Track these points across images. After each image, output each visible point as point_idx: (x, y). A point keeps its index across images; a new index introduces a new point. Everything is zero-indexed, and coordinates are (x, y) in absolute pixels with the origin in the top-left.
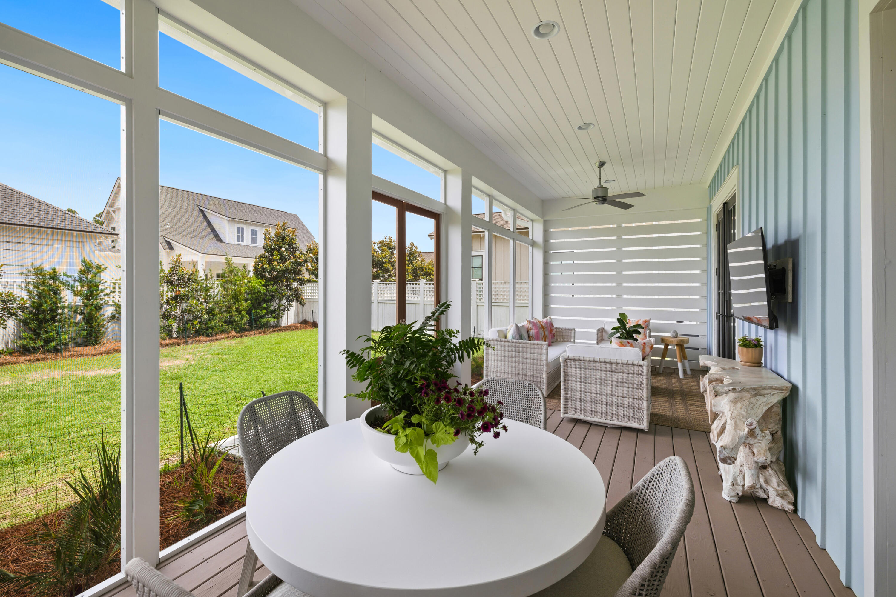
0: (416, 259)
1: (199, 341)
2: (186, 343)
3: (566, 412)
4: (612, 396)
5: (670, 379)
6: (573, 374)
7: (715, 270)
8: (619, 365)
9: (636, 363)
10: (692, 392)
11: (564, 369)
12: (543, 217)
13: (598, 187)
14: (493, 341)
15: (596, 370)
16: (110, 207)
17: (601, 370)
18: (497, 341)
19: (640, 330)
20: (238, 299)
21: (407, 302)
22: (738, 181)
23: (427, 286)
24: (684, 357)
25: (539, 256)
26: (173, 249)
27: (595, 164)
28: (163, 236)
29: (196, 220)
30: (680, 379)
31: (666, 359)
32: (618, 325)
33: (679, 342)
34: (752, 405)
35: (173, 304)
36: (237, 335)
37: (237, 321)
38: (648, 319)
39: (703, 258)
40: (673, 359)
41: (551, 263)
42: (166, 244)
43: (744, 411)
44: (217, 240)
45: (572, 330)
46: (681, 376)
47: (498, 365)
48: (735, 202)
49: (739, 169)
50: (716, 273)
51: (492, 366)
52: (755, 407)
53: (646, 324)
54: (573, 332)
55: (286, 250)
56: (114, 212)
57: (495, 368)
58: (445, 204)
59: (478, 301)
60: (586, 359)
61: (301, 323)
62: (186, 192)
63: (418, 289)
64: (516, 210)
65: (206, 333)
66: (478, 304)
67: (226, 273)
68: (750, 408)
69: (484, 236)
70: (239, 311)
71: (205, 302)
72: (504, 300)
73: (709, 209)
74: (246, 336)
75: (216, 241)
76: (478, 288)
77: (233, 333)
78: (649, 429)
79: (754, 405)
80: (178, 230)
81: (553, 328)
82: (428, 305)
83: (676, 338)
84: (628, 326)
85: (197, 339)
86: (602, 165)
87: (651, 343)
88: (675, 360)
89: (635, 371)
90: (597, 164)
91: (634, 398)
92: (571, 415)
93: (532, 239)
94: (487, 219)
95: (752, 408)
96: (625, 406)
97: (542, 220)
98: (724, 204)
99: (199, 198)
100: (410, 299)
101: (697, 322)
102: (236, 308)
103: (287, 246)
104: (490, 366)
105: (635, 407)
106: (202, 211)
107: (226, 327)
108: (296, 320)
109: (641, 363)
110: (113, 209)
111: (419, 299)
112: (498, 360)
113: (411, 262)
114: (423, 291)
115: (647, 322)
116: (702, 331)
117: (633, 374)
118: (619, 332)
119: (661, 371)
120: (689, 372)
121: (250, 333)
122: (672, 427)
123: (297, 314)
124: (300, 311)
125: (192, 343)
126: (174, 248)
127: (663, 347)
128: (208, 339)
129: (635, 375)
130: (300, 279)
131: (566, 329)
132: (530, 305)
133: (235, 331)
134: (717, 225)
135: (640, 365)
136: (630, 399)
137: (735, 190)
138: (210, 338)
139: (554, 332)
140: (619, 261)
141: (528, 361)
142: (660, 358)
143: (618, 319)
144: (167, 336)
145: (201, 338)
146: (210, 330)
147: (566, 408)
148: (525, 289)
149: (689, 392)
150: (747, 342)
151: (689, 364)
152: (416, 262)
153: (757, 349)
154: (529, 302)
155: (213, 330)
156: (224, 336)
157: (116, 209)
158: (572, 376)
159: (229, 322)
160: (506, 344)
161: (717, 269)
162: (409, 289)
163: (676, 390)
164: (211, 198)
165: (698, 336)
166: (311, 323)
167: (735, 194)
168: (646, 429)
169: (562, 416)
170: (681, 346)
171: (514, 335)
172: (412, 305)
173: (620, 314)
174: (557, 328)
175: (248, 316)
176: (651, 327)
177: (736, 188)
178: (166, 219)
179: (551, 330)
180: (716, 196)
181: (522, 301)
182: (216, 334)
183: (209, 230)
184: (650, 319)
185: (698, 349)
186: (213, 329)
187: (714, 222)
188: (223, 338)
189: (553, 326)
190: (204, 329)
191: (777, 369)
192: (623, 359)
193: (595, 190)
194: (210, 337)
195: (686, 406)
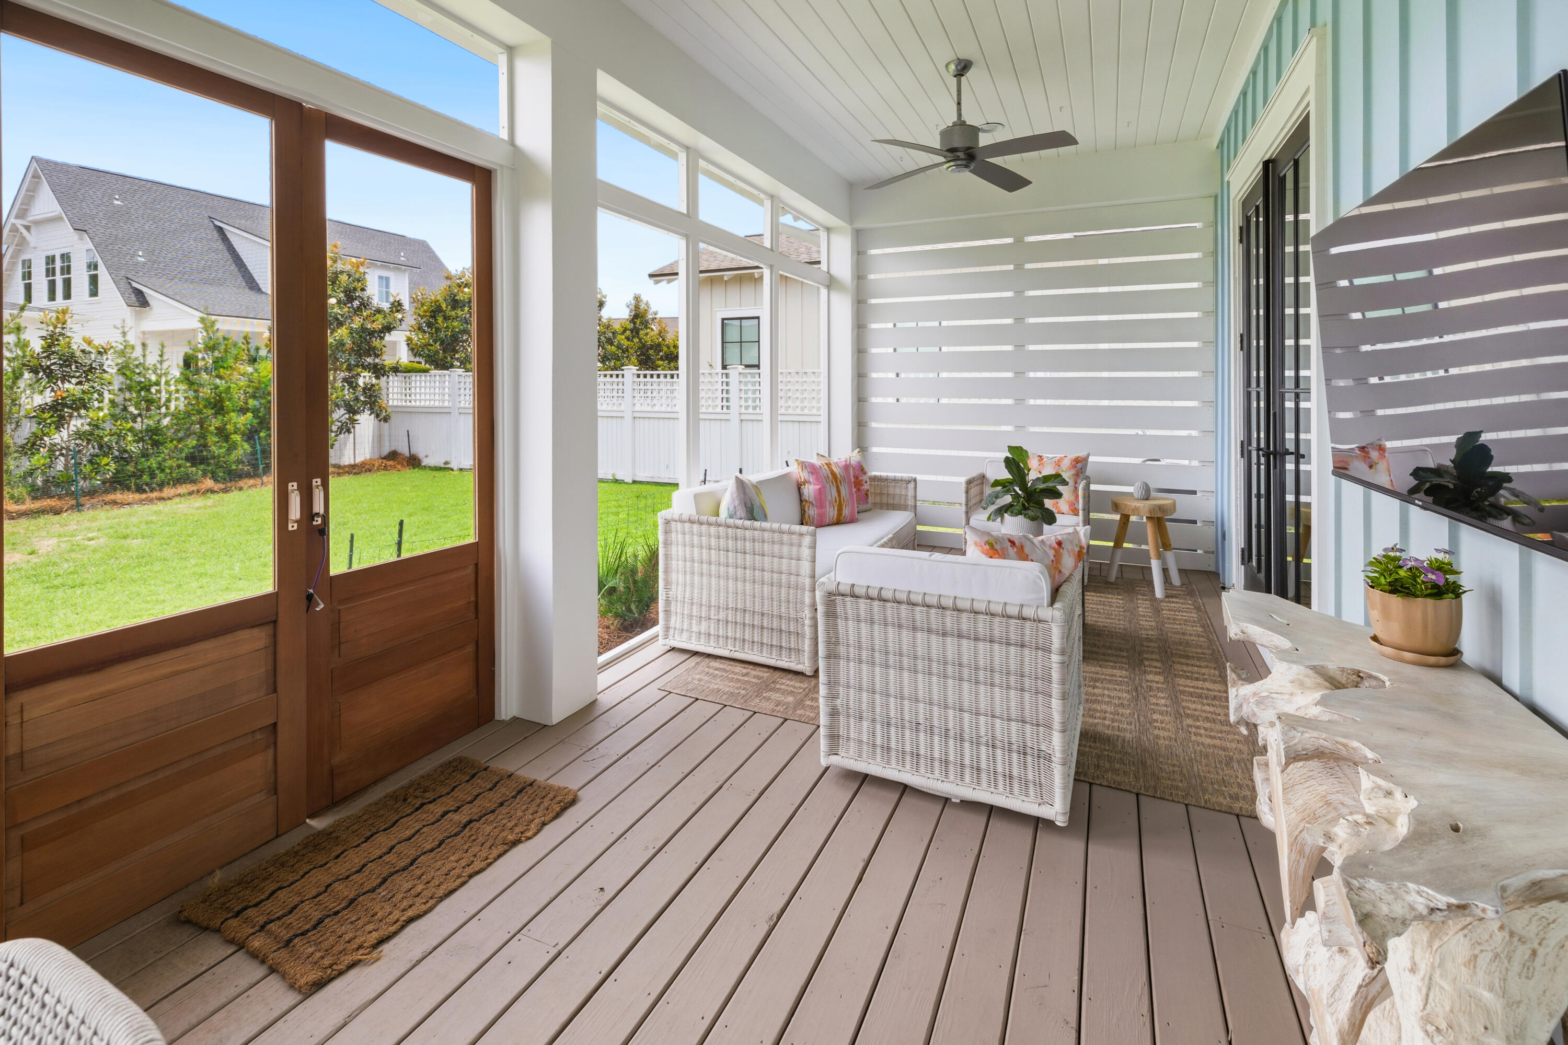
0: (646, 327)
1: (114, 503)
2: (78, 507)
3: (833, 750)
4: (961, 710)
5: (1132, 601)
6: (852, 639)
7: (1239, 339)
8: (981, 616)
9: (1028, 612)
10: (1187, 644)
11: (827, 625)
12: (851, 222)
13: (955, 124)
14: (683, 522)
15: (915, 629)
16: (17, 217)
17: (929, 631)
18: (691, 522)
19: (1060, 488)
20: (222, 408)
21: (599, 414)
22: (1320, 75)
23: (638, 380)
24: (1165, 544)
25: (843, 307)
26: (149, 305)
27: (947, 66)
28: (127, 278)
29: (206, 248)
30: (1156, 599)
31: (1125, 545)
32: (1005, 475)
33: (1153, 509)
34: (1522, 952)
35: (46, 419)
36: (217, 487)
37: (219, 456)
38: (1082, 454)
39: (1207, 313)
40: (1140, 544)
41: (874, 326)
42: (133, 296)
43: (1491, 989)
44: (251, 288)
45: (909, 482)
46: (1159, 592)
47: (692, 585)
48: (1308, 139)
49: (1321, 39)
50: (1239, 346)
51: (680, 588)
52: (1539, 961)
53: (1079, 465)
54: (911, 485)
55: (339, 302)
56: (28, 228)
57: (687, 595)
58: (512, 141)
59: (743, 410)
60: (887, 594)
61: (384, 458)
62: (186, 191)
63: (620, 386)
64: (778, 198)
65: (136, 484)
66: (743, 417)
67: (196, 350)
68: (1516, 967)
69: (761, 278)
70: (223, 433)
71: (140, 415)
72: (803, 409)
73: (1218, 200)
74: (241, 489)
75: (247, 290)
76: (742, 384)
77: (209, 483)
78: (1071, 819)
79: (1534, 953)
80: (161, 266)
81: (864, 478)
82: (642, 420)
83: (1147, 499)
84: (1032, 476)
85: (111, 497)
86: (963, 68)
87: (1080, 541)
88: (1143, 547)
89: (1027, 638)
90: (952, 67)
91: (1024, 722)
92: (847, 760)
93: (828, 272)
94: (767, 244)
95: (1527, 971)
96: (998, 744)
97: (848, 227)
98: (1266, 164)
99: (216, 203)
100: (604, 407)
101: (1190, 460)
102: (217, 428)
103: (342, 295)
104: (674, 587)
105: (1029, 751)
106: (220, 230)
107: (190, 470)
108: (376, 450)
109: (1046, 613)
110: (25, 223)
111: (622, 408)
112: (693, 573)
113: (637, 333)
114: (631, 390)
115: (1080, 465)
116: (1203, 481)
117: (1023, 646)
118: (1008, 492)
119: (1113, 575)
120: (1176, 580)
121: (252, 482)
122: (1137, 795)
123: (379, 438)
124: (386, 433)
125: (93, 507)
126: (150, 302)
127: (1117, 517)
128: (137, 496)
129: (1026, 651)
130: (376, 365)
131: (895, 480)
132: (824, 419)
133: (215, 478)
134: (1241, 228)
135: (1040, 621)
136: (1013, 723)
137: (1308, 105)
138: (144, 496)
139: (866, 487)
140: (1019, 320)
141: (767, 575)
142: (1111, 544)
143: (1007, 460)
144: (29, 493)
145: (118, 496)
146: (146, 478)
147: (834, 738)
148: (814, 387)
149: (1181, 643)
150: (1402, 573)
151: (1177, 559)
152: (647, 334)
153: (1445, 603)
154: (821, 412)
155: (152, 478)
156: (183, 489)
157: (30, 222)
158: (848, 646)
159: (194, 459)
160: (713, 529)
161: (1242, 336)
162: (602, 386)
163: (1149, 640)
164: (243, 204)
165: (1194, 492)
166: (404, 458)
167: (1307, 117)
168: (1061, 821)
169: (824, 762)
170: (1159, 520)
171: (731, 508)
172: (610, 419)
173: (1011, 449)
174: (874, 479)
175: (246, 446)
176: (1088, 472)
177: (1311, 97)
178: (137, 243)
179: (858, 483)
180: (1239, 157)
181: (806, 411)
182: (161, 486)
183: (233, 267)
184: (1088, 456)
185: (1195, 522)
186: (153, 476)
187: (1235, 221)
188: (179, 495)
189: (865, 473)
190: (130, 476)
191: (1531, 688)
192: (993, 598)
193: (946, 134)
194: (144, 491)
195: (1175, 697)
